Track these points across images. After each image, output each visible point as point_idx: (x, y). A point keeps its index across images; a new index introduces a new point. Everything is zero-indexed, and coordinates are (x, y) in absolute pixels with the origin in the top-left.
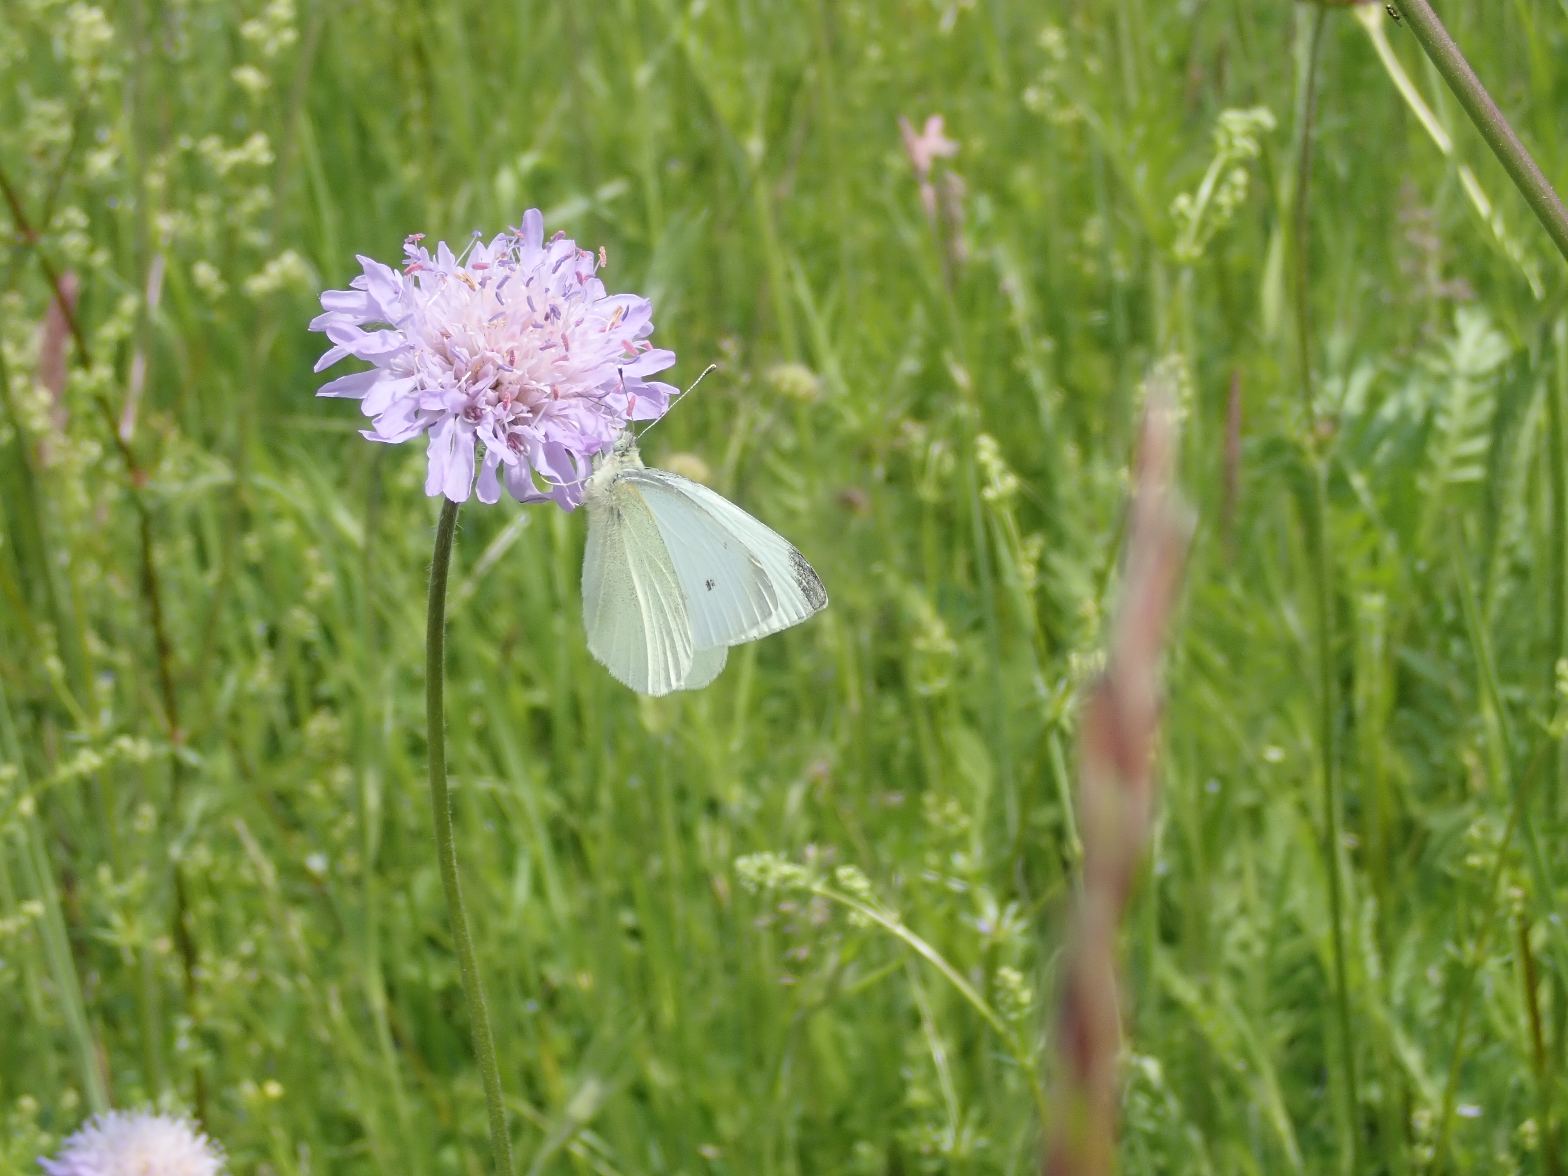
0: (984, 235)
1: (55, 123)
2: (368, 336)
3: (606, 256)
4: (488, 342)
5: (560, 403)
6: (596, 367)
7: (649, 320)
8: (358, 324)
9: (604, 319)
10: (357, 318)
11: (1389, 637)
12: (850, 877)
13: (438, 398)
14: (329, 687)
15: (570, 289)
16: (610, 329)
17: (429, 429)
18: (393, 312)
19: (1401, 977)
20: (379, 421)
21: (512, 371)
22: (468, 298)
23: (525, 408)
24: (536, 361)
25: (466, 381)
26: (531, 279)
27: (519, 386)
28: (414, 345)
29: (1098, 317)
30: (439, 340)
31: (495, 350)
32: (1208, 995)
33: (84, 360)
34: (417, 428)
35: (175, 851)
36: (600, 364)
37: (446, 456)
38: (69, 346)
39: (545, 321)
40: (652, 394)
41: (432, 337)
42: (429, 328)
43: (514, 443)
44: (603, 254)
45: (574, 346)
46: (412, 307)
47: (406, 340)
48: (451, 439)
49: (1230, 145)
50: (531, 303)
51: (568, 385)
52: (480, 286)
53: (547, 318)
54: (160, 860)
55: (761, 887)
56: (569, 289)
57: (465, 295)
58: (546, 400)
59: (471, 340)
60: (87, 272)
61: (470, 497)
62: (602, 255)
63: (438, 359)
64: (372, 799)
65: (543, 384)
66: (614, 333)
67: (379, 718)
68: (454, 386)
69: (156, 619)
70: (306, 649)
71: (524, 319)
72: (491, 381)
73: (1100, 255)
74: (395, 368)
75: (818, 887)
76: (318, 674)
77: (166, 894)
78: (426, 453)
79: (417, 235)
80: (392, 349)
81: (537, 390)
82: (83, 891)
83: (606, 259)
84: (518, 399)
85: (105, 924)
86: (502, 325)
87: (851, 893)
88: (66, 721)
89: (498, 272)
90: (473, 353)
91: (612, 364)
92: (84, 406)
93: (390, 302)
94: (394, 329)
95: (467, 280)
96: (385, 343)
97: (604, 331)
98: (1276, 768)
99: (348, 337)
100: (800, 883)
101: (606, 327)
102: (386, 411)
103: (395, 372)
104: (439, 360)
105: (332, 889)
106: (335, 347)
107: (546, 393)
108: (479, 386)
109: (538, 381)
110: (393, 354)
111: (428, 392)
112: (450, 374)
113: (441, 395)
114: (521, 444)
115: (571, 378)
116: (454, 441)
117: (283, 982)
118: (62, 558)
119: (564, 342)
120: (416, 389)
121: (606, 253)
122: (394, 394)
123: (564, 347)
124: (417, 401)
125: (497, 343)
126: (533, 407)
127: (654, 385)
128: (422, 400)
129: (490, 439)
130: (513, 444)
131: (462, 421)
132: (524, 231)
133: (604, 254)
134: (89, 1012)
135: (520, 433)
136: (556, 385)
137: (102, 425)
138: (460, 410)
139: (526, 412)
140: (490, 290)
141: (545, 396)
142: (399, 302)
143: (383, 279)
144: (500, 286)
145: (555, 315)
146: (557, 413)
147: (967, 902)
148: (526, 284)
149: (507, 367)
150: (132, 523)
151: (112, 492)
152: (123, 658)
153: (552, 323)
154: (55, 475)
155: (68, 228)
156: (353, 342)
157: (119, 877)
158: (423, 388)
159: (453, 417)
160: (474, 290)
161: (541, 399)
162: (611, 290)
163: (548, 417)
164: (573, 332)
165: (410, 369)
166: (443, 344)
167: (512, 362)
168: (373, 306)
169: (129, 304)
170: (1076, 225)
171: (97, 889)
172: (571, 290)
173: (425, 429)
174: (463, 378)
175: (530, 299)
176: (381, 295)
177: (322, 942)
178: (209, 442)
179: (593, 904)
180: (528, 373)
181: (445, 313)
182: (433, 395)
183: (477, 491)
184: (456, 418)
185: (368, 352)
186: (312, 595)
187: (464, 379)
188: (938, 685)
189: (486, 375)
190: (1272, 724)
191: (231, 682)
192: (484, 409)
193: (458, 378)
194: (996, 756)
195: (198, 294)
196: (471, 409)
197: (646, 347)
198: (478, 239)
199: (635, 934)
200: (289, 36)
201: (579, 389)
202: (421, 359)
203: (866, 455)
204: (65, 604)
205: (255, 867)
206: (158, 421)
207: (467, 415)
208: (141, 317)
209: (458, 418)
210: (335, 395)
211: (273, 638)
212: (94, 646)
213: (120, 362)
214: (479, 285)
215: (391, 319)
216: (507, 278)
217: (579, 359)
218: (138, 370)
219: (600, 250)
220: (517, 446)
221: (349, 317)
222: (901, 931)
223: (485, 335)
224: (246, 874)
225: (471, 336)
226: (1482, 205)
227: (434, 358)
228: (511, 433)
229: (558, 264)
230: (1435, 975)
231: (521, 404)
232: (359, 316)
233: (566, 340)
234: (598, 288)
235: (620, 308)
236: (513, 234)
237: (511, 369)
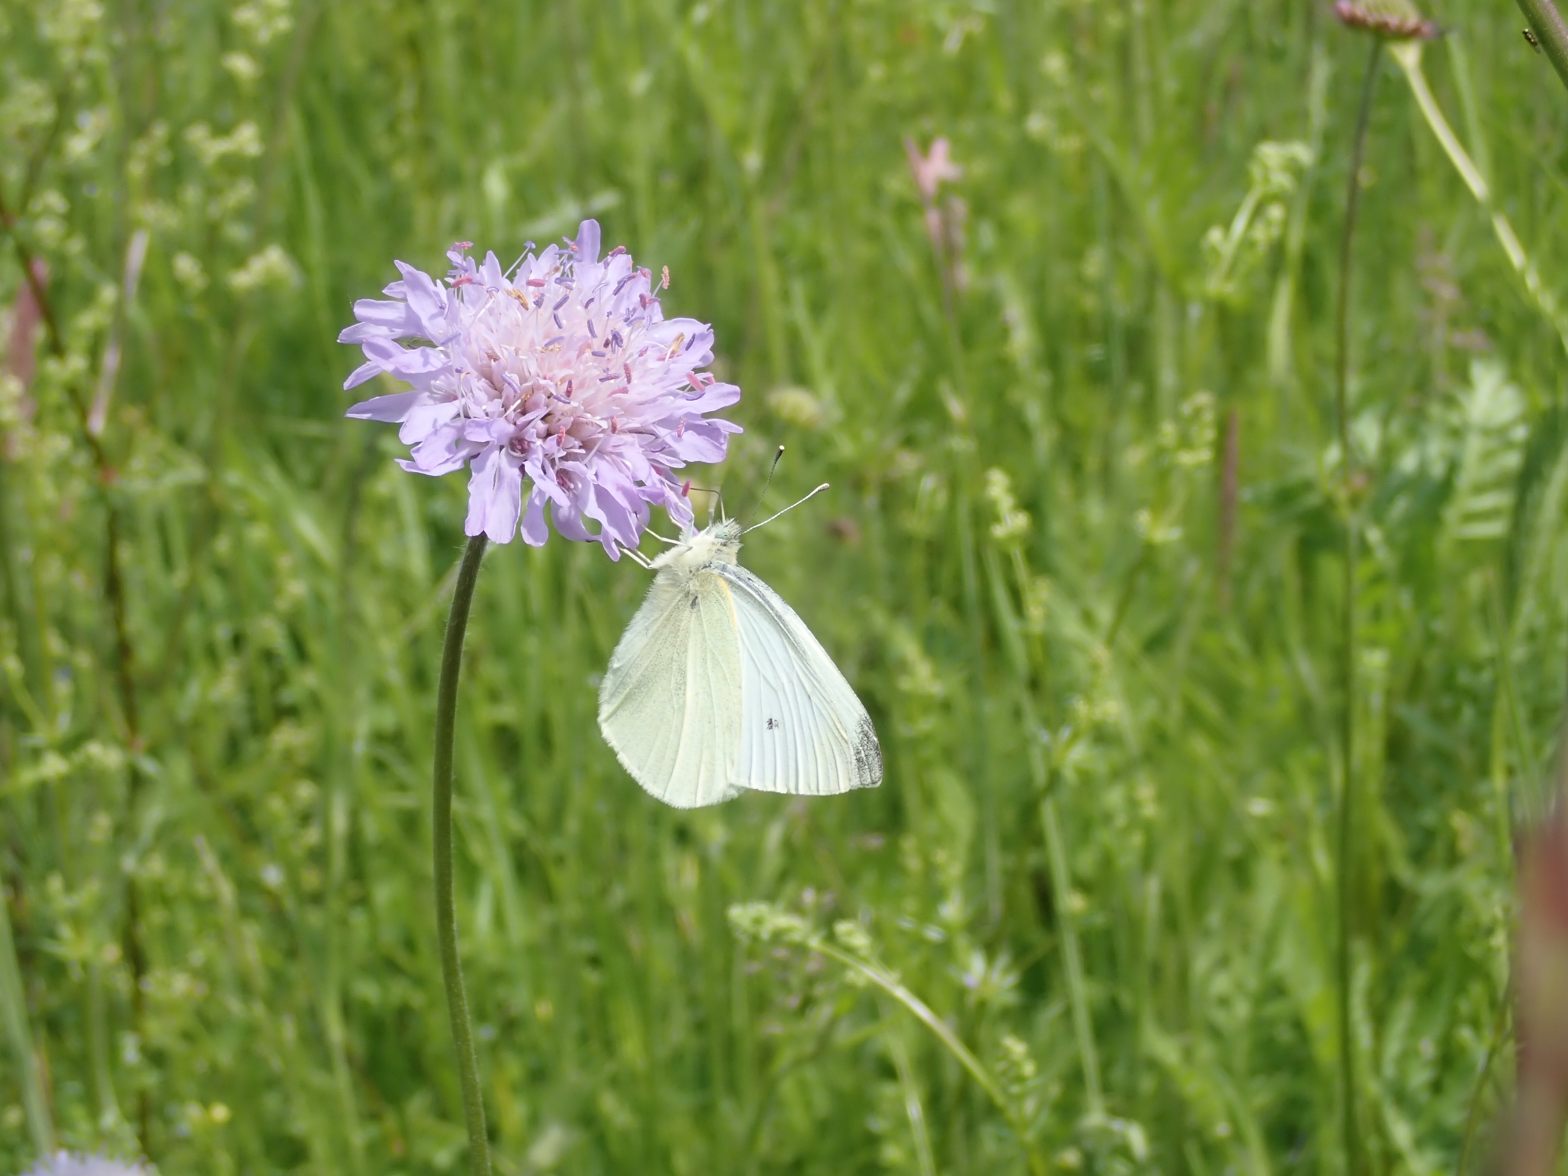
0: (986, 262)
1: (37, 104)
2: (406, 353)
3: (668, 277)
4: (540, 367)
5: (616, 439)
6: (654, 400)
7: (710, 349)
8: (393, 338)
9: (662, 346)
10: (393, 331)
11: (1389, 694)
12: (849, 934)
13: (485, 428)
14: (290, 695)
15: (634, 313)
16: (670, 357)
17: (471, 461)
18: (435, 328)
19: (1393, 1047)
20: (418, 451)
21: (569, 403)
22: (520, 317)
23: (577, 443)
24: (594, 392)
25: (515, 410)
26: (592, 300)
27: (572, 419)
28: (461, 368)
29: (1095, 352)
30: (484, 362)
31: (547, 378)
32: (1188, 1054)
33: (56, 348)
34: (458, 460)
35: (129, 863)
36: (658, 396)
37: (488, 493)
38: (40, 333)
39: (604, 348)
40: (711, 432)
41: (477, 357)
42: (474, 347)
43: (563, 480)
44: (666, 274)
45: (635, 375)
46: (457, 325)
47: (448, 360)
48: (494, 473)
49: (1266, 179)
50: (592, 328)
51: (625, 420)
52: (535, 306)
53: (606, 344)
54: (113, 871)
55: (755, 938)
56: (632, 313)
57: (516, 313)
58: (601, 435)
59: (522, 364)
60: (60, 259)
61: (513, 539)
62: (665, 276)
63: (483, 383)
64: (339, 822)
65: (598, 418)
66: (674, 362)
67: (350, 738)
68: (500, 415)
69: (118, 620)
70: (268, 656)
71: (580, 344)
72: (543, 412)
73: (1099, 288)
74: (436, 391)
75: (815, 942)
76: (281, 680)
77: (118, 907)
78: (467, 487)
79: (465, 243)
80: (434, 369)
81: (592, 423)
82: (30, 896)
83: (669, 280)
84: (568, 433)
85: (53, 935)
86: (558, 350)
87: (849, 950)
88: (22, 723)
89: (554, 291)
90: (523, 380)
91: (672, 398)
92: (55, 396)
93: (433, 317)
94: (434, 346)
95: (519, 297)
96: (426, 363)
97: (663, 359)
98: (1264, 821)
99: (384, 354)
100: (796, 937)
101: (666, 354)
102: (426, 439)
103: (434, 395)
104: (485, 385)
105: (289, 904)
106: (368, 363)
107: (601, 427)
108: (529, 417)
109: (593, 414)
110: (434, 375)
111: (473, 422)
112: (498, 402)
113: (487, 426)
114: (571, 480)
115: (628, 411)
116: (499, 476)
117: (234, 1005)
118: (23, 554)
119: (626, 373)
120: (458, 415)
121: (669, 273)
122: (435, 421)
123: (626, 379)
124: (461, 430)
125: (550, 370)
126: (586, 442)
127: (714, 422)
128: (468, 430)
129: (541, 477)
130: (561, 481)
131: (508, 454)
132: (579, 243)
133: (668, 274)
134: (32, 1022)
135: (571, 470)
136: (615, 418)
137: (72, 419)
138: (505, 442)
139: (578, 447)
140: (546, 311)
141: (599, 431)
142: (445, 319)
143: (425, 290)
144: (557, 307)
145: (617, 343)
146: (610, 449)
147: (945, 950)
148: (585, 305)
149: (564, 398)
150: (98, 520)
151: (78, 487)
152: (84, 660)
153: (613, 351)
154: (21, 469)
155: (48, 211)
156: (391, 360)
157: (70, 887)
158: (467, 417)
159: (498, 450)
160: (527, 309)
161: (594, 434)
162: (669, 315)
163: (601, 453)
164: (634, 362)
165: (452, 393)
166: (490, 367)
167: (569, 393)
168: (412, 319)
169: (108, 293)
170: (1076, 255)
171: (45, 898)
172: (635, 315)
173: (467, 461)
174: (511, 406)
175: (591, 323)
176: (423, 308)
177: (276, 959)
178: (180, 438)
179: (555, 931)
180: (583, 404)
181: (492, 331)
182: (480, 425)
183: (524, 531)
184: (501, 450)
185: (408, 372)
186: (282, 605)
187: (513, 407)
188: (926, 724)
189: (536, 406)
190: (1266, 779)
191: (194, 691)
192: (534, 443)
193: (505, 407)
194: (979, 798)
195: (178, 287)
196: (517, 441)
197: (709, 381)
198: (531, 250)
199: (595, 961)
200: (283, 24)
201: (635, 424)
202: (467, 382)
203: (858, 485)
204: (24, 600)
205: (210, 879)
206: (132, 414)
207: (513, 447)
208: (118, 309)
209: (504, 450)
210: (367, 417)
211: (238, 641)
212: (54, 644)
213: (94, 353)
214: (535, 304)
215: (431, 334)
216: (565, 299)
217: (640, 389)
218: (111, 360)
219: (663, 270)
220: (566, 483)
221: (384, 330)
222: (901, 993)
223: (537, 360)
224: (201, 888)
225: (522, 360)
226: (1516, 255)
227: (480, 382)
228: (561, 469)
229: (621, 284)
230: (1428, 1048)
231: (573, 439)
232: (394, 329)
233: (628, 372)
234: (656, 312)
235: (682, 335)
236: (566, 246)
237: (567, 401)
